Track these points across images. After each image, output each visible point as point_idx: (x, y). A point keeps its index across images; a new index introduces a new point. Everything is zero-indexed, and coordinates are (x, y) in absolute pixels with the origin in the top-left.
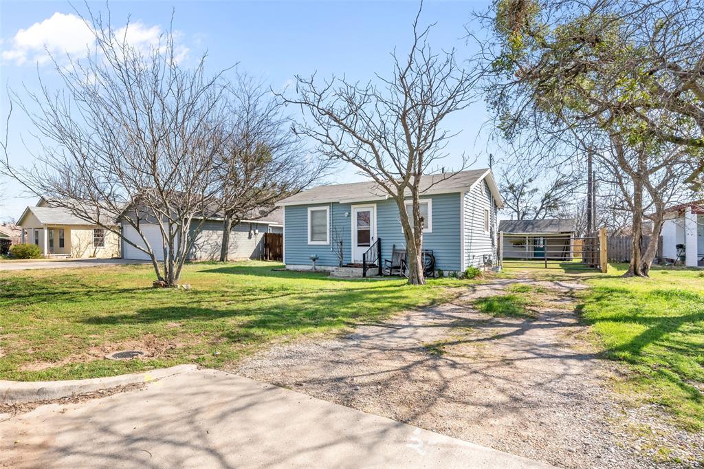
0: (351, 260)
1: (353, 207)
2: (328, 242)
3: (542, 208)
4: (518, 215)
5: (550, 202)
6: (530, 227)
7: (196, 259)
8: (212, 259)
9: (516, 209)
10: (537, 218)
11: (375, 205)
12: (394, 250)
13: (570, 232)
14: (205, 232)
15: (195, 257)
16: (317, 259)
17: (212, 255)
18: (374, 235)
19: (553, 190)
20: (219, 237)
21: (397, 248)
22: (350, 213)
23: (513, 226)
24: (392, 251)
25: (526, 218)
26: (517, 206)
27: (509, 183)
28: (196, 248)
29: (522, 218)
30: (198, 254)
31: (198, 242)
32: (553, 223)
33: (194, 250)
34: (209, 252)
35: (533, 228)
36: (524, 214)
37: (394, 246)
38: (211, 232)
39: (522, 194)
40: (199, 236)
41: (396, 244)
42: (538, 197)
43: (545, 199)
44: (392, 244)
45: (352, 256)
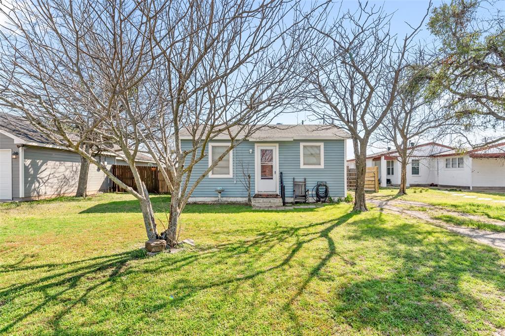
0: (255, 192)
1: (256, 145)
2: (231, 176)
7: (39, 196)
8: (59, 194)
11: (277, 145)
12: (294, 181)
14: (51, 163)
15: (38, 193)
16: (223, 191)
17: (59, 190)
18: (276, 169)
20: (67, 169)
21: (296, 180)
22: (253, 150)
24: (292, 183)
28: (39, 183)
30: (43, 190)
31: (43, 175)
33: (37, 185)
34: (55, 187)
37: (294, 179)
38: (58, 163)
40: (43, 168)
41: (295, 177)
44: (293, 177)
45: (256, 188)
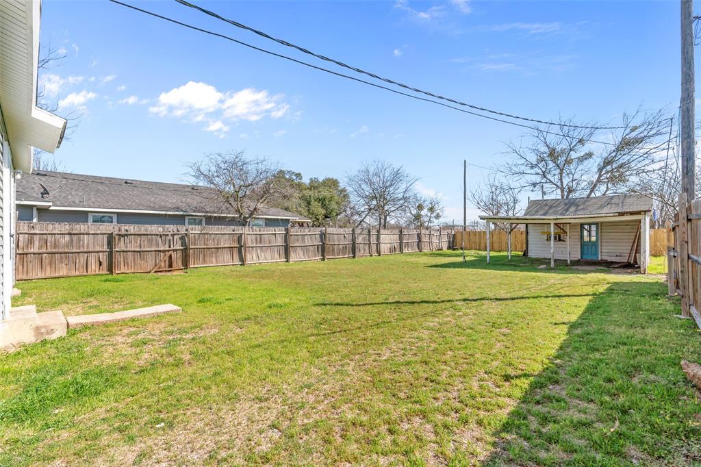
3: (599, 181)
4: (562, 192)
5: (612, 169)
6: (572, 209)
9: (559, 184)
10: (593, 195)
13: (639, 213)
19: (618, 150)
23: (547, 208)
25: (573, 195)
26: (561, 180)
27: (549, 148)
29: (567, 197)
32: (613, 201)
35: (576, 211)
36: (570, 191)
39: (568, 162)
42: (593, 165)
43: (604, 167)
